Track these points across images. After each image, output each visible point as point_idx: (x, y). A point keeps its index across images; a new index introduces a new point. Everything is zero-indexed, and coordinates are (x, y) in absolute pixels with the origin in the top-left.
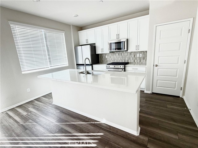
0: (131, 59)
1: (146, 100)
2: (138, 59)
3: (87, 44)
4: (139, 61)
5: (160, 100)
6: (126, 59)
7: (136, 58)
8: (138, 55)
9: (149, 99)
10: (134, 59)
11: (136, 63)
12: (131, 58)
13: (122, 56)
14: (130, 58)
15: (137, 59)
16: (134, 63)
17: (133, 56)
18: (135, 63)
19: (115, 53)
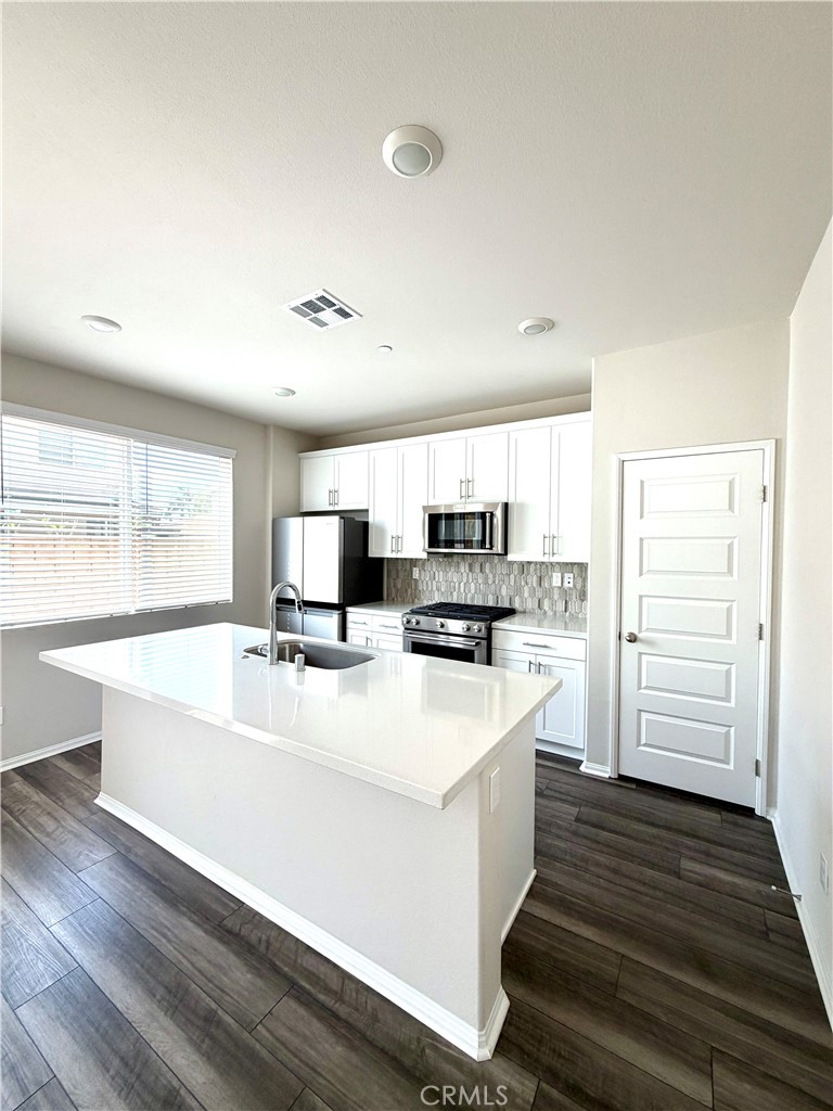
0: (526, 595)
1: (577, 820)
2: (556, 597)
3: (331, 508)
4: (560, 606)
5: (653, 824)
6: (504, 592)
7: (548, 593)
8: (556, 580)
9: (595, 814)
10: (539, 594)
11: (550, 613)
12: (526, 588)
13: (486, 578)
14: (519, 591)
15: (551, 598)
16: (539, 614)
17: (535, 578)
18: (545, 612)
19: (455, 558)
